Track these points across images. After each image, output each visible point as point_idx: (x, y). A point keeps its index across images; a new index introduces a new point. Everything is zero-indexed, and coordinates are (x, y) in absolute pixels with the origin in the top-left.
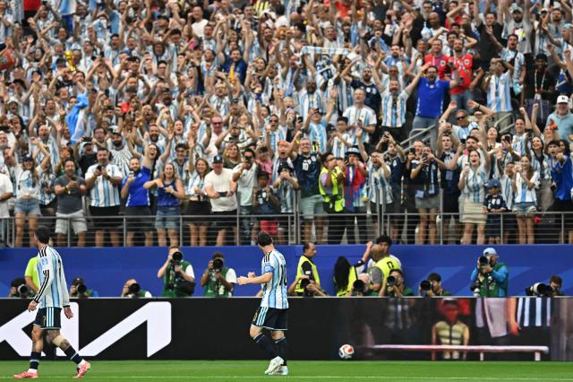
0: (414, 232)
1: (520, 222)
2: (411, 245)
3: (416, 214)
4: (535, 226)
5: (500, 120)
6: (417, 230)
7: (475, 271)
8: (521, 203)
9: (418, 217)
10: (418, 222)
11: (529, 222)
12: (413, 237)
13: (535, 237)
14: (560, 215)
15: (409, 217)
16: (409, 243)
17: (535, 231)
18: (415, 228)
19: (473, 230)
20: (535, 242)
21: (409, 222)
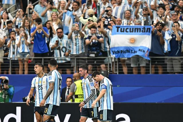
1: (20, 63)
4: (29, 65)
5: (10, 8)
8: (22, 52)
11: (26, 63)
13: (29, 70)
14: (41, 59)
17: (29, 68)
20: (29, 73)
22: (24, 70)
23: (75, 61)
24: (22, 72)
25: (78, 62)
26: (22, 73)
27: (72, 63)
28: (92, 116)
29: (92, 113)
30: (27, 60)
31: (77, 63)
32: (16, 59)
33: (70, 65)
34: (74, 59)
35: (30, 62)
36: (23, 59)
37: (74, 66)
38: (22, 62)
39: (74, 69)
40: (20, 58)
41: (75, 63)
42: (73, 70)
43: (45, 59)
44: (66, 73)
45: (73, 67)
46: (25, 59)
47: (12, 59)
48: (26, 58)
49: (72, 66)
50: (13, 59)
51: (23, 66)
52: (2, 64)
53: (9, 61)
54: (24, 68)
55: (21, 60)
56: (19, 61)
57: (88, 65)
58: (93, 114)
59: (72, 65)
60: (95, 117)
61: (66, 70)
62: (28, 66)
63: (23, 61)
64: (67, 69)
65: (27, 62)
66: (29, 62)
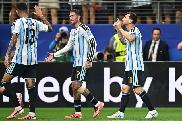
0: (8, 15)
1: (84, 9)
2: (7, 25)
3: (9, 2)
4: (96, 11)
6: (10, 14)
7: (53, 43)
9: (10, 4)
10: (11, 8)
11: (92, 9)
12: (8, 19)
13: (96, 19)
14: (113, 4)
15: (4, 4)
16: (5, 23)
17: (96, 15)
18: (9, 12)
19: (47, 14)
20: (96, 23)
21: (4, 8)
22: (89, 19)
23: (157, 7)
24: (87, 21)
25: (163, 7)
26: (87, 23)
27: (154, 8)
28: (77, 77)
29: (78, 73)
30: (93, 4)
31: (161, 9)
32: (79, 4)
33: (152, 11)
34: (157, 3)
35: (98, 8)
36: (88, 4)
37: (157, 13)
38: (87, 8)
39: (156, 17)
40: (84, 3)
41: (159, 9)
42: (155, 19)
43: (117, 4)
44: (146, 22)
45: (155, 15)
46: (90, 4)
47: (74, 4)
48: (92, 2)
49: (154, 13)
50: (77, 4)
51: (88, 13)
52: (58, 10)
53: (69, 6)
54: (89, 15)
55: (85, 5)
56: (82, 6)
57: (175, 11)
58: (79, 76)
59: (154, 11)
60: (80, 79)
61: (146, 19)
62: (94, 13)
63: (88, 6)
64: (147, 17)
65: (94, 8)
66: (96, 8)
